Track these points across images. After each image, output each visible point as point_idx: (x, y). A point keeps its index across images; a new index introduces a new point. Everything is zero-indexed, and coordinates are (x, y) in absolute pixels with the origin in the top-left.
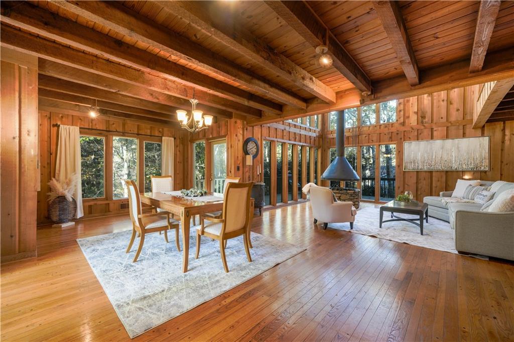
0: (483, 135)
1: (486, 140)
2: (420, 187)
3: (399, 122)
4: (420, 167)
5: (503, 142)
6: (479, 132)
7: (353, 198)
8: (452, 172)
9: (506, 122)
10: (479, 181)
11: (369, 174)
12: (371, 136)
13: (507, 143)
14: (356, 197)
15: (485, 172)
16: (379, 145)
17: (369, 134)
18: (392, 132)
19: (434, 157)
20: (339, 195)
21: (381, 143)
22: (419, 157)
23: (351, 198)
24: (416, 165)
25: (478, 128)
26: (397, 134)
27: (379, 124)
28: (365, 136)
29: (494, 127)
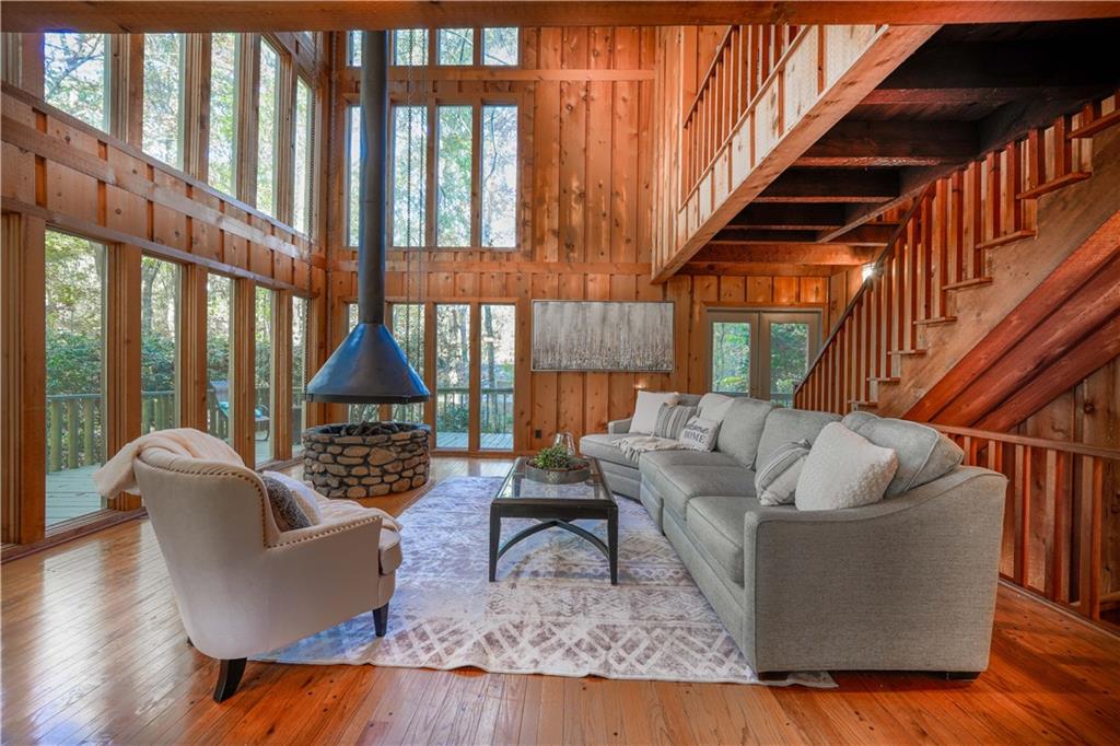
0: (664, 300)
1: (668, 309)
2: (563, 411)
3: (522, 250)
4: (564, 363)
5: (691, 316)
6: (659, 290)
7: (407, 455)
8: (619, 373)
9: (695, 277)
10: (676, 393)
11: (456, 379)
12: (460, 277)
13: (697, 317)
14: (419, 452)
15: (668, 374)
16: (480, 304)
17: (456, 273)
18: (507, 274)
19: (589, 340)
20: (364, 451)
21: (484, 299)
22: (562, 339)
23: (403, 456)
24: (557, 357)
25: (659, 283)
26: (519, 279)
27: (478, 248)
28: (446, 274)
29: (680, 284)
